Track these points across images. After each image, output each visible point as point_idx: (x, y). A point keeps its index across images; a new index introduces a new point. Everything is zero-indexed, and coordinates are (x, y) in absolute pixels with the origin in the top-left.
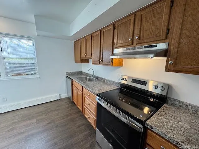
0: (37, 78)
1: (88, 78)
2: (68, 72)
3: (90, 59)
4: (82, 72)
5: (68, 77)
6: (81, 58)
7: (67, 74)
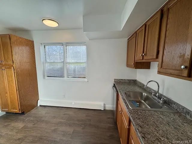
0: (86, 82)
1: (145, 94)
2: (116, 79)
3: (151, 62)
4: (136, 80)
5: (114, 86)
6: (136, 61)
7: (115, 82)
